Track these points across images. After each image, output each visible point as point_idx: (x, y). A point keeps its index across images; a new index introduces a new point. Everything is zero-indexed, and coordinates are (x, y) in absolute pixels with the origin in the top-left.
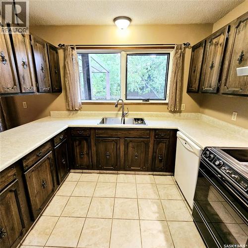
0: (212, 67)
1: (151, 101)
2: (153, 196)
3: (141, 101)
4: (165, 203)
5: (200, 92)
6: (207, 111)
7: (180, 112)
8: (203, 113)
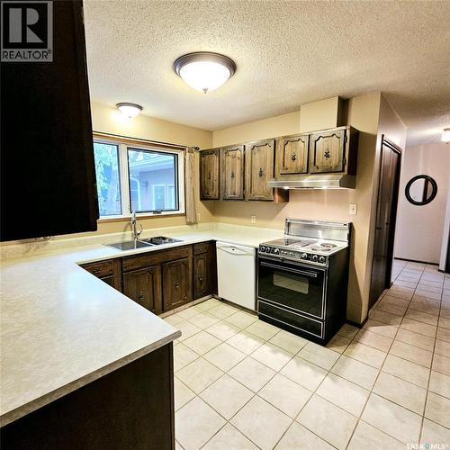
0: (233, 176)
1: (163, 213)
2: (214, 321)
3: (151, 214)
4: (229, 320)
5: (221, 199)
6: (222, 218)
7: (196, 223)
8: (218, 221)
